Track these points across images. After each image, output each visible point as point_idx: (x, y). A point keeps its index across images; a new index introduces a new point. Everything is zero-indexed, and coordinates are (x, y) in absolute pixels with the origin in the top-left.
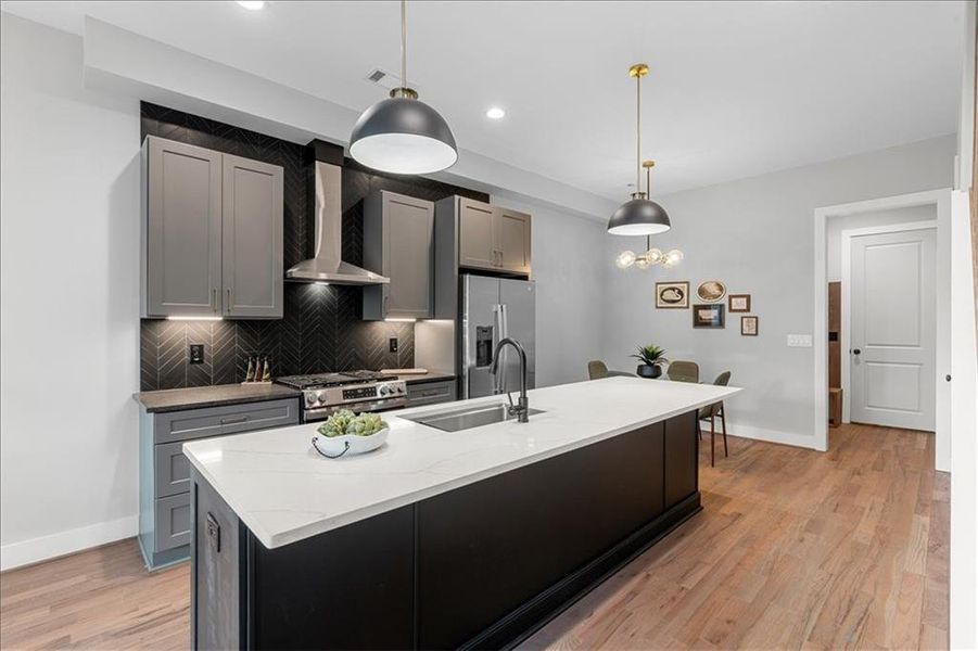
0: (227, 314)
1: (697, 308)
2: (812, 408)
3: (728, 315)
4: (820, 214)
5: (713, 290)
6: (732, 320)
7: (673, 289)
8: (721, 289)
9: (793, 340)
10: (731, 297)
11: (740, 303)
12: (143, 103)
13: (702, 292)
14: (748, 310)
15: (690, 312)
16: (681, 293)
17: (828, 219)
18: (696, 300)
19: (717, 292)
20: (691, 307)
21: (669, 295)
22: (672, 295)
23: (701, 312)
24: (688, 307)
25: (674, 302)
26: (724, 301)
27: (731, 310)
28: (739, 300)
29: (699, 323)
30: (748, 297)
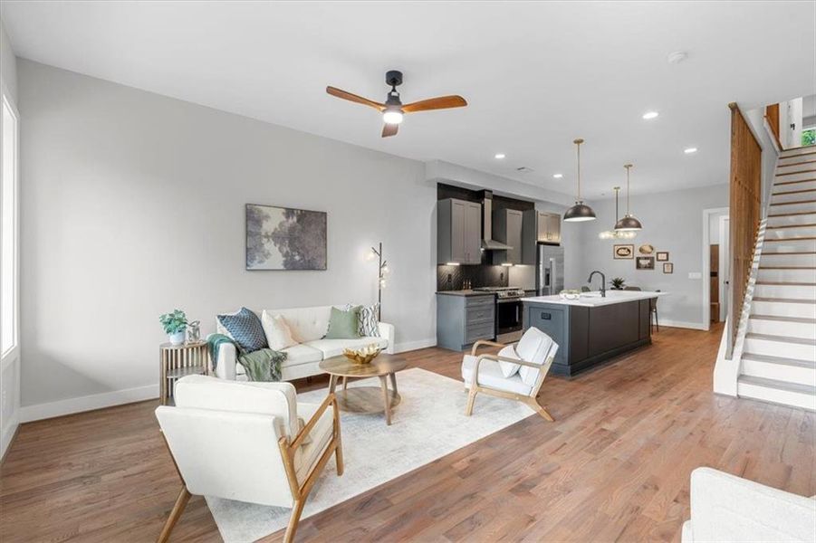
0: (464, 262)
1: (638, 259)
2: (701, 308)
3: (656, 262)
4: (706, 212)
5: (648, 249)
6: (658, 265)
7: (624, 249)
8: (652, 249)
9: (692, 275)
10: (658, 253)
11: (663, 257)
12: (438, 184)
13: (641, 250)
14: (667, 260)
15: (634, 261)
16: (629, 250)
17: (709, 215)
18: (638, 254)
19: (650, 250)
20: (635, 258)
21: (621, 252)
22: (622, 252)
23: (641, 261)
24: (633, 258)
25: (624, 255)
26: (654, 255)
27: (658, 260)
28: (662, 255)
29: (638, 266)
30: (667, 254)
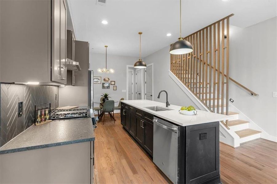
3: (111, 86)
4: (127, 66)
5: (107, 79)
6: (111, 87)
7: (97, 78)
8: (109, 79)
9: (123, 91)
10: (111, 81)
11: (113, 83)
13: (104, 80)
14: (115, 84)
15: (101, 85)
16: (99, 80)
19: (108, 80)
20: (102, 83)
22: (96, 80)
23: (104, 85)
24: (101, 83)
25: (97, 82)
27: (111, 84)
28: (113, 82)
29: (103, 87)
30: (115, 82)
